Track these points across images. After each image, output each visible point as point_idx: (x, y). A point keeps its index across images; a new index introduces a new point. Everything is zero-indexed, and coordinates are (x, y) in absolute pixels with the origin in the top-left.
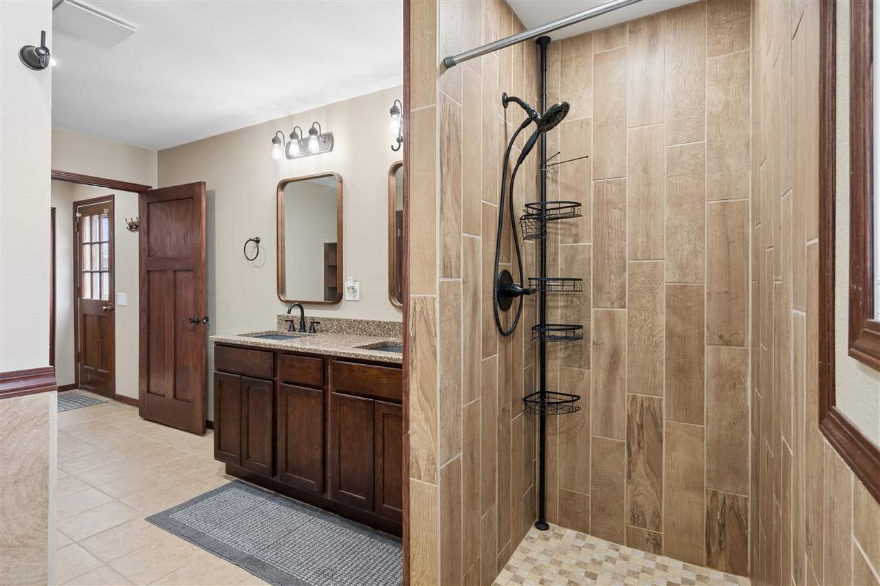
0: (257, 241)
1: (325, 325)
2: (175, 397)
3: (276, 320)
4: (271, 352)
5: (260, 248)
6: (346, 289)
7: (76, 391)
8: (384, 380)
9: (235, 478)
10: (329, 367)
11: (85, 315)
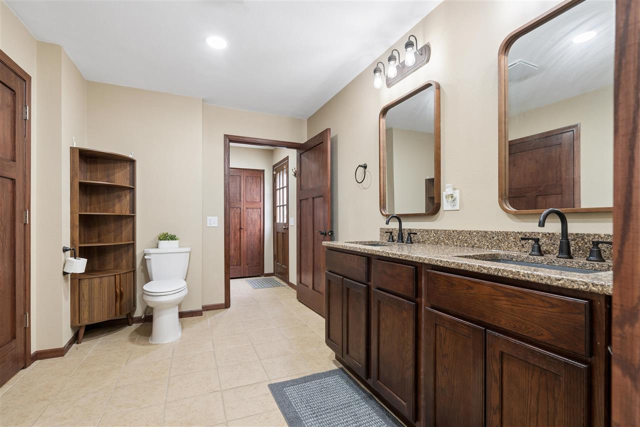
0: (365, 167)
1: (422, 237)
2: (313, 288)
3: (379, 232)
4: (366, 257)
5: (367, 173)
6: (444, 198)
7: (274, 277)
8: (503, 303)
9: (341, 366)
10: (423, 277)
11: (277, 232)
